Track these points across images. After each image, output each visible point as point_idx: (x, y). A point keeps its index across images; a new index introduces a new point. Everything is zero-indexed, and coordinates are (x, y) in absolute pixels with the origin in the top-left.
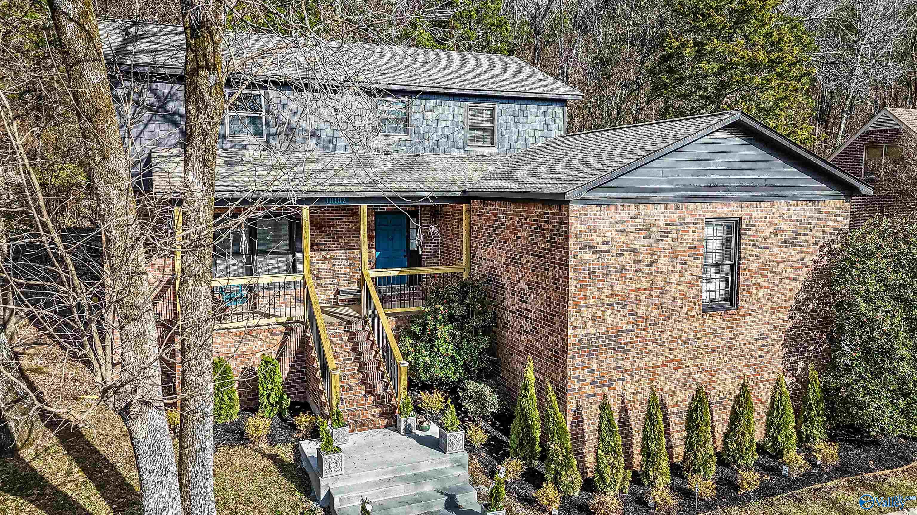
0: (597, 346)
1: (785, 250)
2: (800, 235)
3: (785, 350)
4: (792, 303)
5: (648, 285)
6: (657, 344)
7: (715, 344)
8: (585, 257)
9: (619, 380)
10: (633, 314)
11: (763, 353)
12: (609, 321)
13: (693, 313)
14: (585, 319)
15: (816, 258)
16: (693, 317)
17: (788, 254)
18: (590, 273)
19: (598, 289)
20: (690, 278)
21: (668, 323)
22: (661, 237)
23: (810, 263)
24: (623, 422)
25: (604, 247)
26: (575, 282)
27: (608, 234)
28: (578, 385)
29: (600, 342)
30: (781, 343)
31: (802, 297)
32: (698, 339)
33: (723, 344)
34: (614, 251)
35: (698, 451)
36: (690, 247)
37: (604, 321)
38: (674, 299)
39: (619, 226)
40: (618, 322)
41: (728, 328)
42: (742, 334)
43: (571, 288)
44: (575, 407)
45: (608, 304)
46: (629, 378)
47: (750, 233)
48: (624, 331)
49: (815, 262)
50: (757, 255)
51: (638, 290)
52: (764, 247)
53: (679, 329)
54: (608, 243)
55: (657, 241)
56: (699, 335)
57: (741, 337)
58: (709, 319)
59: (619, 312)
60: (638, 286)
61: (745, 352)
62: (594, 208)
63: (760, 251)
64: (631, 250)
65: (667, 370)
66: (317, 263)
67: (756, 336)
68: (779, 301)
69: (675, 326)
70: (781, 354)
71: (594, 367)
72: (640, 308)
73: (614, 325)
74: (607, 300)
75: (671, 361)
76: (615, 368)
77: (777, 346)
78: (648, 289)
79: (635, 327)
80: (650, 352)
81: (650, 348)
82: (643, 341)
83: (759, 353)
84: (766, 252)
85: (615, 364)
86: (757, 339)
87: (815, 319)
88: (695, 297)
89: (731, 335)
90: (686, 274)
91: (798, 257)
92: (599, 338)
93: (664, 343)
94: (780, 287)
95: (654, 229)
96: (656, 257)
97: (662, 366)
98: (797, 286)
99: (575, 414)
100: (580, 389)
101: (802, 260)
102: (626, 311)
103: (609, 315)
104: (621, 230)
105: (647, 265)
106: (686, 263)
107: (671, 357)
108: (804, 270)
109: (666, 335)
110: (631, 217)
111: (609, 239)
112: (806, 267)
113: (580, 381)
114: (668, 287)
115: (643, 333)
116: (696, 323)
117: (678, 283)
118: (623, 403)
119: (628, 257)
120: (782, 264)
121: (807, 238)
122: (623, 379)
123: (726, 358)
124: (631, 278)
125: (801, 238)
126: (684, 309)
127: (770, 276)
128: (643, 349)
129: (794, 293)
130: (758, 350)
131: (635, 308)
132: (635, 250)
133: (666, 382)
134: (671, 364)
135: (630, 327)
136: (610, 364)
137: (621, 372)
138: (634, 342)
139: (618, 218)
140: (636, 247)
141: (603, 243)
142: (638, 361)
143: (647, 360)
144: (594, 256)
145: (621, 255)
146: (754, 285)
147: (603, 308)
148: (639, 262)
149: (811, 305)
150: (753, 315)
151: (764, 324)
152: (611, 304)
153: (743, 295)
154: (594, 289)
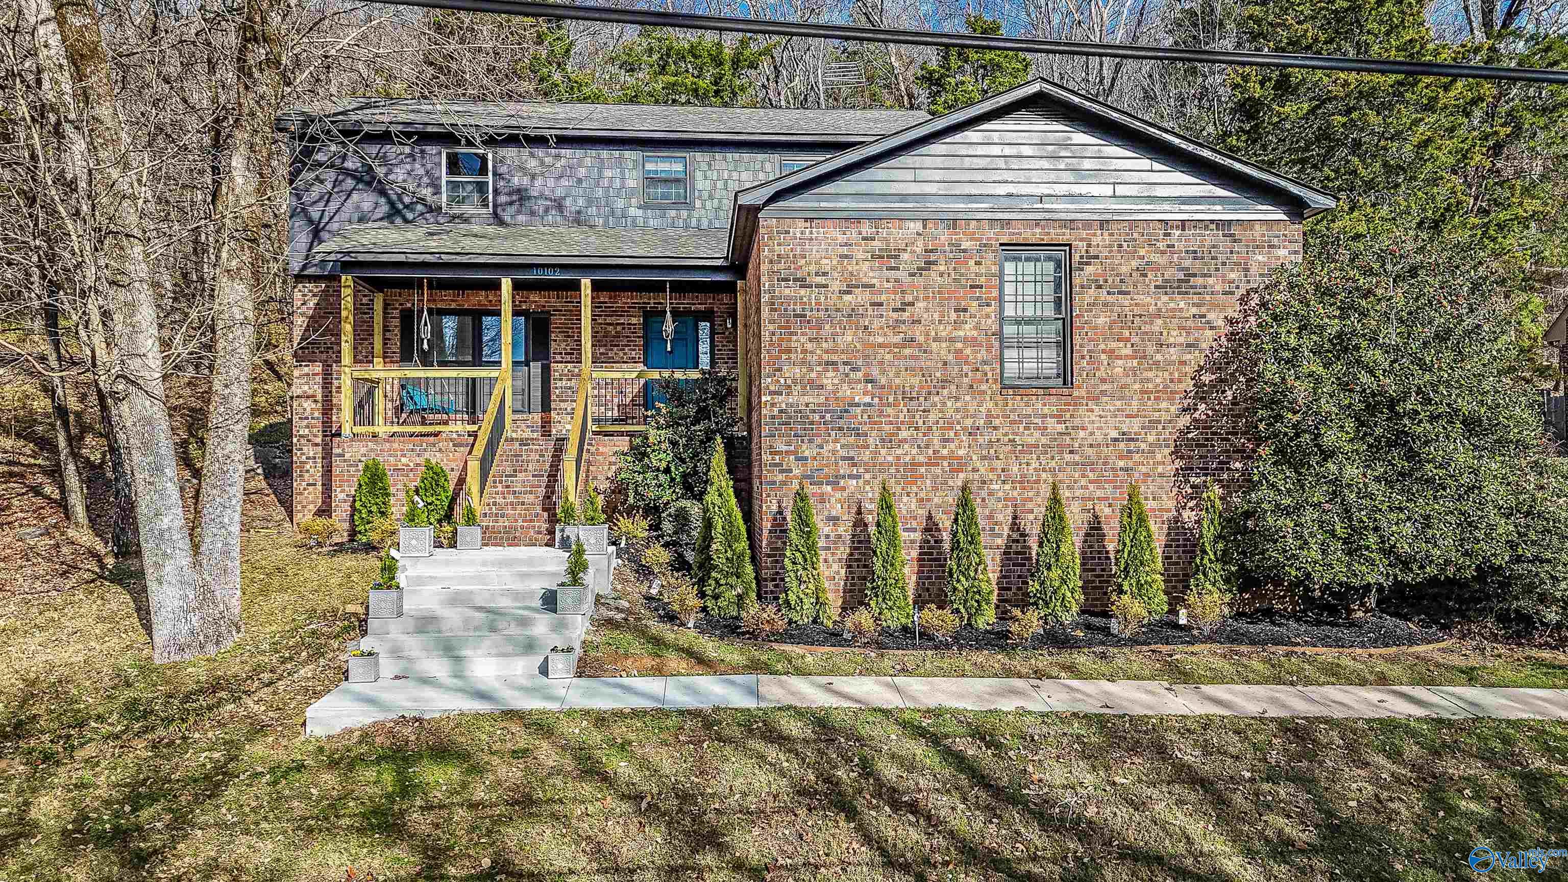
0: (812, 423)
1: (1165, 298)
2: (1195, 275)
3: (1179, 463)
4: (1189, 385)
5: (897, 339)
6: (917, 429)
7: (1031, 440)
8: (787, 291)
9: (851, 477)
10: (871, 381)
11: (1130, 464)
12: (830, 387)
13: (984, 387)
14: (789, 382)
15: (1231, 313)
16: (984, 392)
17: (1172, 305)
18: (796, 316)
19: (810, 340)
20: (975, 333)
21: (936, 399)
22: (919, 269)
23: (1221, 323)
24: (860, 542)
25: (820, 280)
26: (771, 327)
27: (824, 261)
28: (780, 477)
29: (817, 417)
30: (1167, 451)
31: (1207, 378)
32: (995, 428)
33: (1044, 440)
34: (836, 286)
35: (958, 581)
36: (972, 287)
37: (822, 387)
38: (945, 364)
39: (845, 250)
40: (846, 391)
41: (1052, 416)
42: (1083, 429)
43: (765, 335)
44: (775, 508)
45: (827, 363)
46: (867, 476)
47: (1089, 269)
48: (858, 405)
49: (1231, 322)
50: (1105, 305)
51: (880, 345)
52: (1120, 293)
53: (957, 410)
54: (825, 274)
55: (912, 275)
56: (996, 422)
57: (1082, 434)
58: (1016, 403)
59: (847, 375)
60: (880, 340)
61: (1093, 458)
62: (801, 224)
63: (1110, 298)
64: (865, 286)
65: (938, 471)
66: (561, 380)
67: (1114, 434)
68: (1158, 380)
69: (949, 404)
70: (1170, 469)
71: (807, 453)
72: (883, 372)
73: (840, 394)
74: (825, 357)
75: (944, 458)
76: (844, 458)
77: (1159, 457)
78: (896, 345)
79: (876, 400)
80: (905, 441)
81: (904, 434)
82: (891, 423)
83: (1121, 464)
84: (1125, 300)
85: (843, 453)
86: (1116, 440)
87: (1239, 416)
88: (985, 363)
89: (1061, 428)
90: (967, 327)
91: (1194, 310)
92: (814, 411)
93: (930, 428)
94: (1159, 357)
95: (905, 256)
96: (909, 298)
97: (927, 464)
98: (1195, 358)
99: (775, 519)
100: (784, 483)
101: (1204, 316)
102: (860, 375)
103: (830, 379)
104: (846, 256)
105: (894, 310)
106: (965, 310)
107: (945, 452)
108: (1209, 333)
109: (932, 417)
110: (864, 239)
111: (828, 269)
112: (1212, 328)
113: (782, 471)
114: (934, 345)
115: (890, 410)
116: (990, 405)
117: (952, 340)
118: (859, 512)
119: (860, 297)
120: (1160, 322)
121: (1211, 281)
122: (857, 477)
123: (1053, 464)
124: (866, 328)
125: (1200, 281)
126: (965, 380)
127: (1135, 339)
128: (893, 435)
129: (1189, 370)
130: (1121, 458)
131: (875, 372)
132: (873, 286)
133: (935, 489)
134: (945, 463)
135: (867, 399)
136: (834, 452)
137: (854, 465)
138: (875, 423)
139: (841, 238)
140: (874, 281)
141: (817, 274)
142: (883, 452)
143: (899, 452)
144: (803, 292)
145: (849, 293)
146: (1104, 351)
147: (819, 369)
148: (881, 304)
149: (1229, 393)
150: (1105, 399)
151: (1128, 416)
152: (834, 363)
153: (1081, 366)
154: (803, 339)
